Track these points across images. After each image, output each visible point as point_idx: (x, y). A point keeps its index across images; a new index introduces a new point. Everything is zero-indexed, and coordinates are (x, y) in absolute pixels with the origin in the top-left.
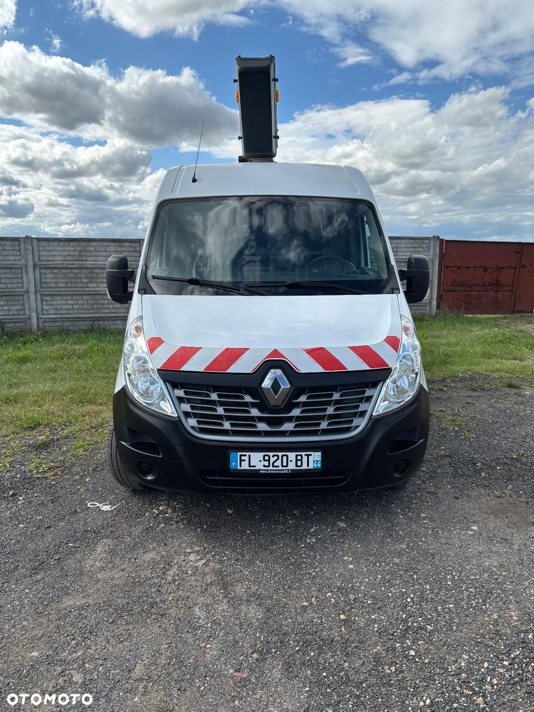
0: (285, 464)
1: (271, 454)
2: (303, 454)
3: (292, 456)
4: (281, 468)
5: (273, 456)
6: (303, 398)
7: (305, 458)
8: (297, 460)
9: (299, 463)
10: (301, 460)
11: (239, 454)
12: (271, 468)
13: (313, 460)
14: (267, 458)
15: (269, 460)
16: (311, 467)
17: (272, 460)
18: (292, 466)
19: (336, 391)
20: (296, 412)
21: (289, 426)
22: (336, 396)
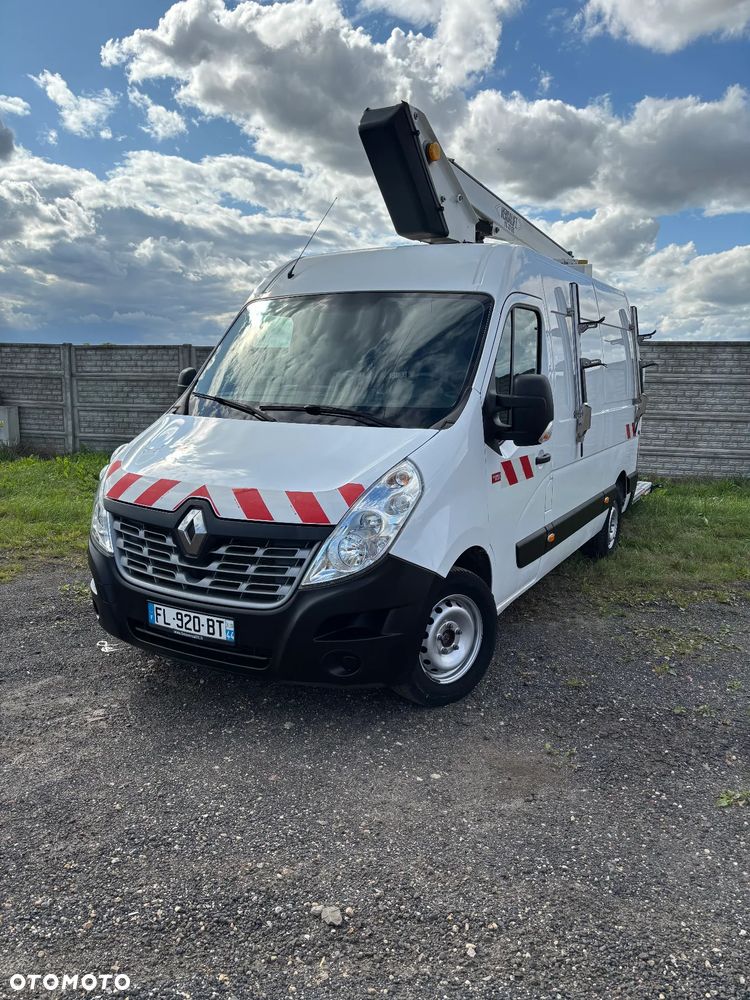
0: (197, 628)
1: (184, 613)
2: (215, 619)
3: (204, 618)
4: (193, 632)
5: (186, 615)
6: (222, 550)
7: (217, 625)
8: (209, 626)
9: (211, 630)
10: (213, 626)
11: (156, 606)
12: (184, 629)
13: (226, 630)
14: (179, 617)
15: (181, 620)
16: (224, 637)
17: (186, 619)
18: (204, 632)
19: (262, 546)
20: (214, 566)
21: (206, 582)
22: (260, 553)
